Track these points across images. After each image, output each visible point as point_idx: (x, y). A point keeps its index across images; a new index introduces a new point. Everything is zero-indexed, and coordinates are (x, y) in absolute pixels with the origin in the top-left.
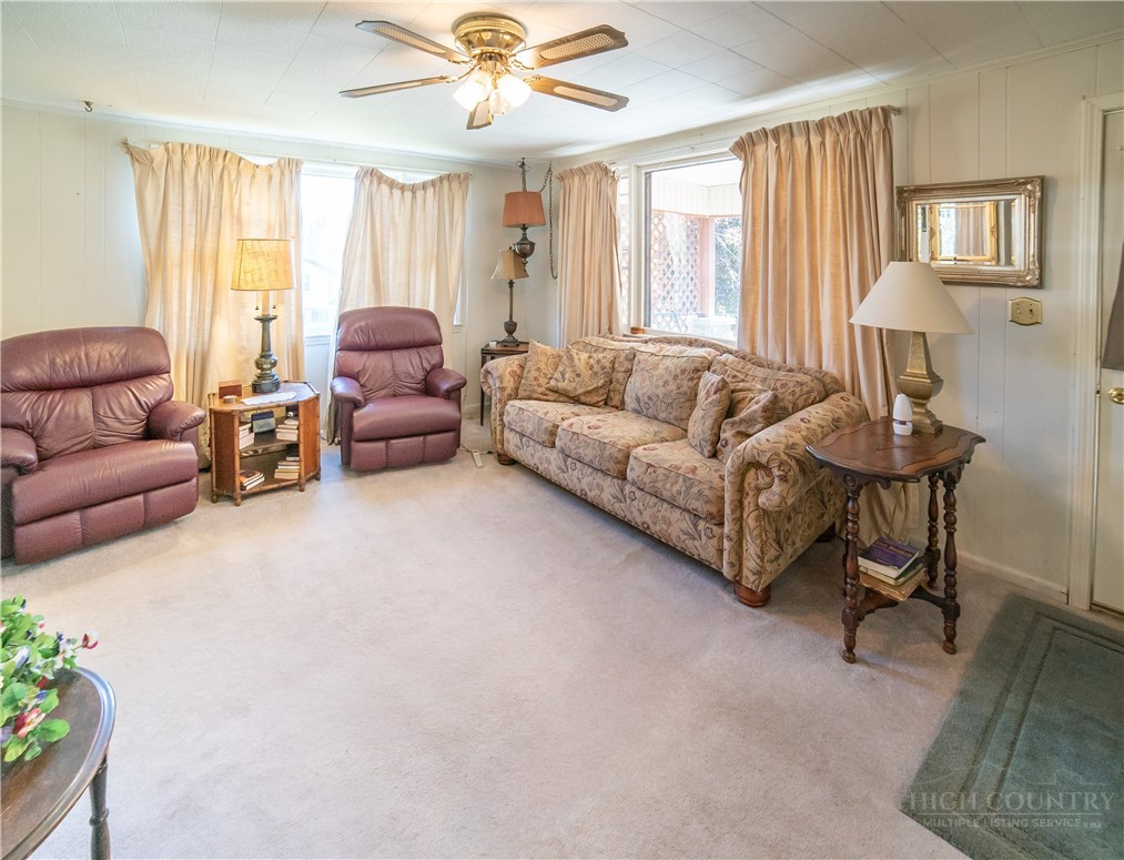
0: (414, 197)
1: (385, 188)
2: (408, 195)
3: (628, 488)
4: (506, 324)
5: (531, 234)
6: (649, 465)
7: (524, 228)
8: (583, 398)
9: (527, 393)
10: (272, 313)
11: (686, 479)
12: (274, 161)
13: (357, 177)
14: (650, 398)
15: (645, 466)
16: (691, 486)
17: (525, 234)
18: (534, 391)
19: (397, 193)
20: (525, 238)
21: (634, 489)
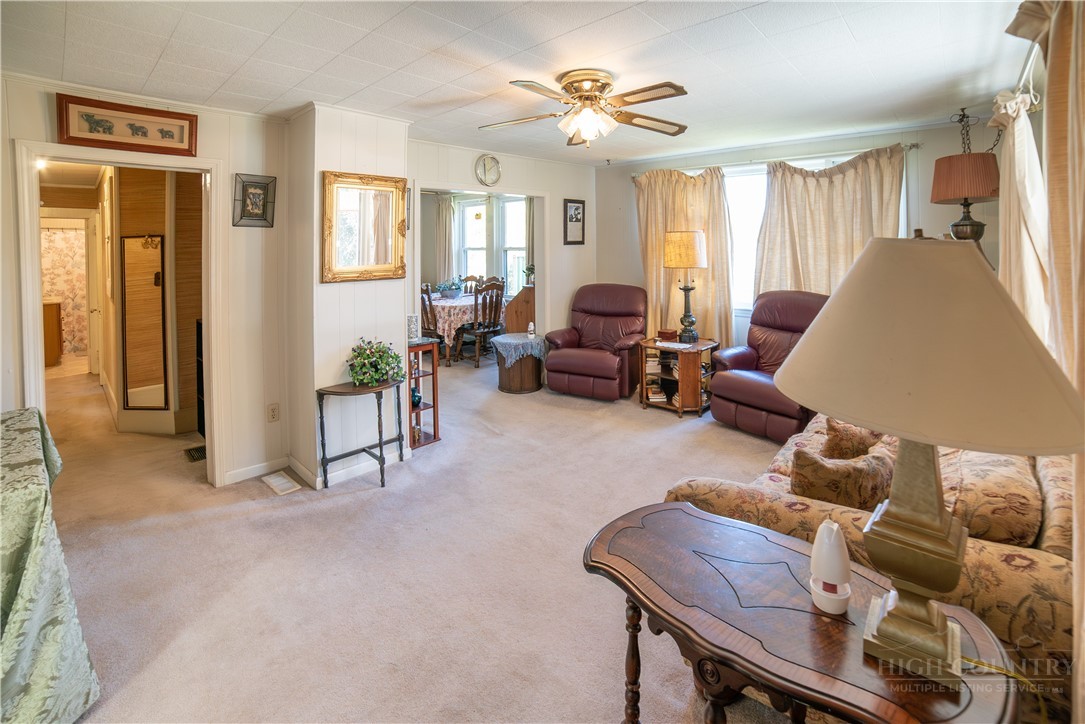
0: (831, 182)
1: (798, 179)
2: (824, 181)
7: (966, 204)
10: (690, 285)
12: (702, 171)
13: (769, 173)
17: (967, 212)
19: (811, 182)
20: (967, 216)
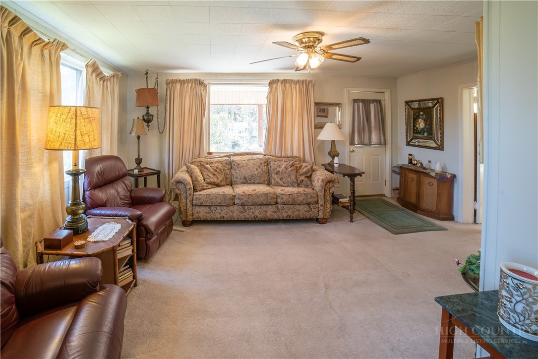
3: (280, 206)
4: (136, 160)
5: (153, 110)
6: (289, 195)
8: (220, 184)
9: (201, 188)
11: (304, 194)
14: (252, 176)
15: (288, 196)
16: (308, 196)
17: (148, 111)
18: (203, 186)
20: (148, 113)
21: (282, 205)
